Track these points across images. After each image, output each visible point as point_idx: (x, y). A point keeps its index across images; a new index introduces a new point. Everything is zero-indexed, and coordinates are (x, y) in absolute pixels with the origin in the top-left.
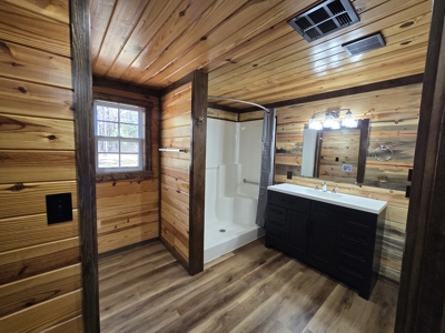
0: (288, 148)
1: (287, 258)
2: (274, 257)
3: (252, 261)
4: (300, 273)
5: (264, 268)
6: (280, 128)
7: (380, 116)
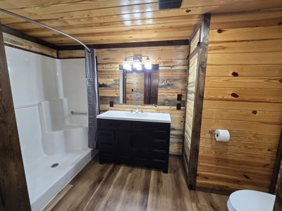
0: (108, 83)
1: (117, 167)
2: (109, 170)
3: (91, 183)
4: (130, 174)
5: (103, 185)
6: (100, 67)
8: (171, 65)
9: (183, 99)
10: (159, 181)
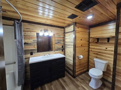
0: (29, 42)
4: (52, 86)
7: (57, 34)
8: (59, 35)
9: (64, 47)
10: (65, 81)
